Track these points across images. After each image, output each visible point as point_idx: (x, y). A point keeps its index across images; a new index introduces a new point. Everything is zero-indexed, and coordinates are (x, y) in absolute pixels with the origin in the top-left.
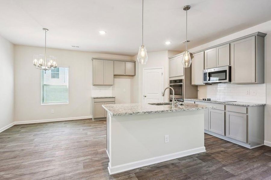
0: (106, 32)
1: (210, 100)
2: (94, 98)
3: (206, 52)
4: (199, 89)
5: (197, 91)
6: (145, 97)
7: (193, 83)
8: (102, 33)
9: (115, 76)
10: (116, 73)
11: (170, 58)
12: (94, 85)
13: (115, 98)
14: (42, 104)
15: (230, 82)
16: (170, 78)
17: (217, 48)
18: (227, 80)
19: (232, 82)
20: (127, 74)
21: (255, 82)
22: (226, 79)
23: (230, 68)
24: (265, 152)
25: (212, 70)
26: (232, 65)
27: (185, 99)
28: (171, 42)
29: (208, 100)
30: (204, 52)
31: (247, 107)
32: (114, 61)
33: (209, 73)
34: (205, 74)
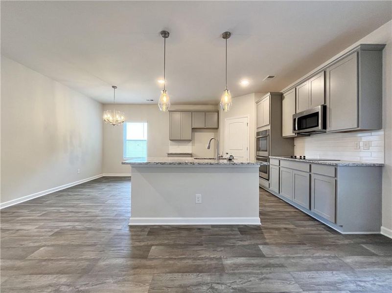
1: (304, 159)
3: (297, 88)
5: (293, 146)
7: (283, 135)
9: (194, 130)
10: (194, 126)
12: (171, 140)
15: (324, 130)
19: (327, 130)
20: (207, 127)
21: (358, 127)
24: (363, 243)
27: (271, 157)
29: (301, 159)
30: (296, 89)
31: (336, 167)
32: (191, 112)
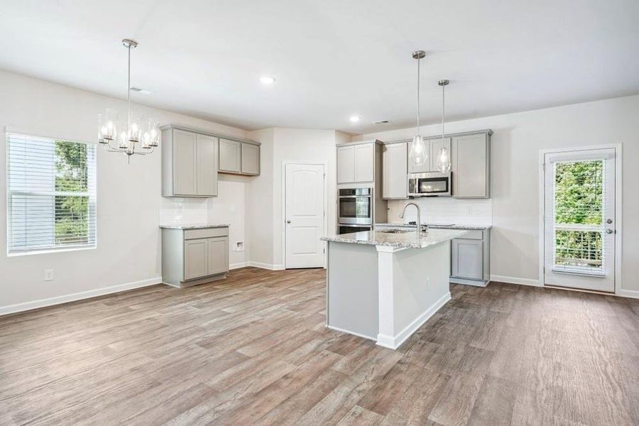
0: (275, 80)
2: (184, 230)
4: (389, 206)
6: (289, 222)
8: (267, 81)
11: (338, 146)
13: (227, 227)
14: (9, 255)
16: (338, 184)
17: (432, 141)
18: (449, 193)
22: (447, 191)
23: (452, 174)
25: (424, 176)
26: (454, 170)
28: (360, 118)
33: (419, 179)
34: (411, 181)
